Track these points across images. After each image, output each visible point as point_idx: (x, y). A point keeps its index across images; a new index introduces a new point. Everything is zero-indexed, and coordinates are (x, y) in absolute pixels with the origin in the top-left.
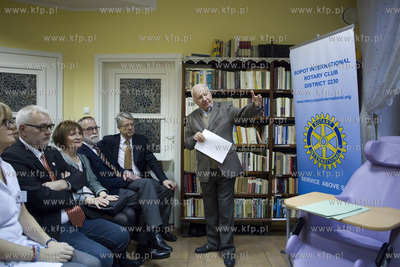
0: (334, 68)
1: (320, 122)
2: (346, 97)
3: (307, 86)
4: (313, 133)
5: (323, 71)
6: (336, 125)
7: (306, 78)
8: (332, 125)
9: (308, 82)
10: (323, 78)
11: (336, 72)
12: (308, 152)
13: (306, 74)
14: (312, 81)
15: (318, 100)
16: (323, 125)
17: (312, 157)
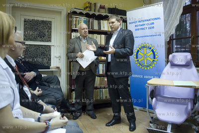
0: (152, 21)
1: (144, 47)
2: (158, 35)
3: (136, 30)
4: (139, 53)
5: (146, 23)
6: (152, 48)
7: (136, 26)
8: (150, 48)
9: (137, 28)
10: (146, 26)
11: (153, 23)
12: (137, 62)
13: (136, 24)
14: (139, 27)
15: (143, 37)
16: (145, 49)
17: (138, 65)
